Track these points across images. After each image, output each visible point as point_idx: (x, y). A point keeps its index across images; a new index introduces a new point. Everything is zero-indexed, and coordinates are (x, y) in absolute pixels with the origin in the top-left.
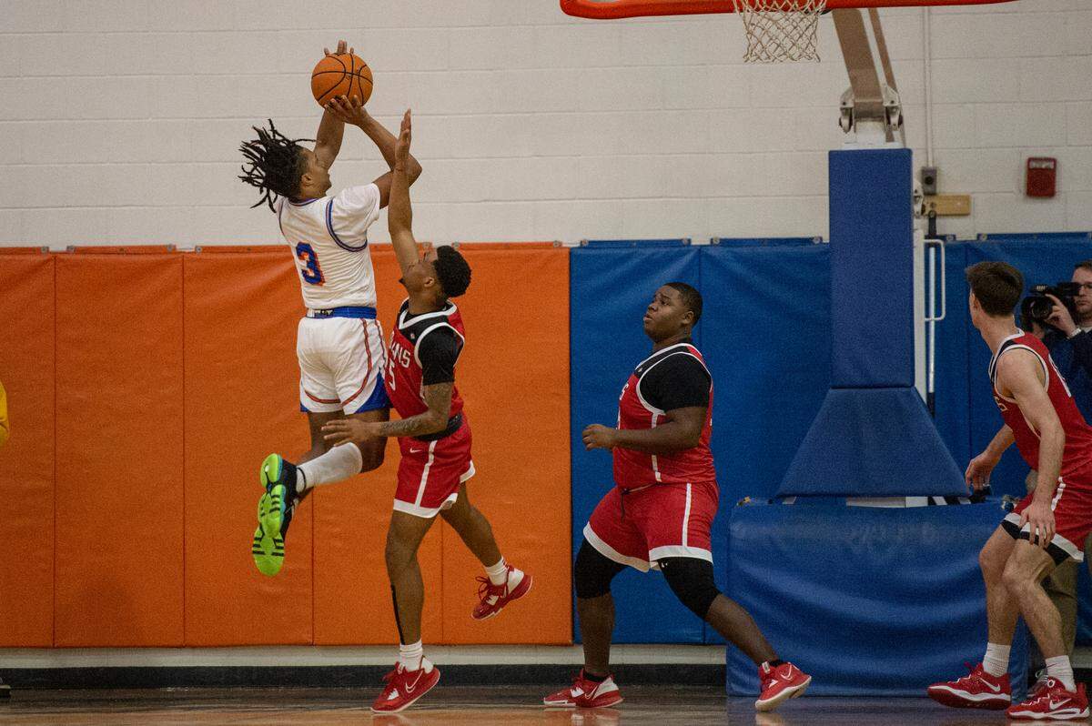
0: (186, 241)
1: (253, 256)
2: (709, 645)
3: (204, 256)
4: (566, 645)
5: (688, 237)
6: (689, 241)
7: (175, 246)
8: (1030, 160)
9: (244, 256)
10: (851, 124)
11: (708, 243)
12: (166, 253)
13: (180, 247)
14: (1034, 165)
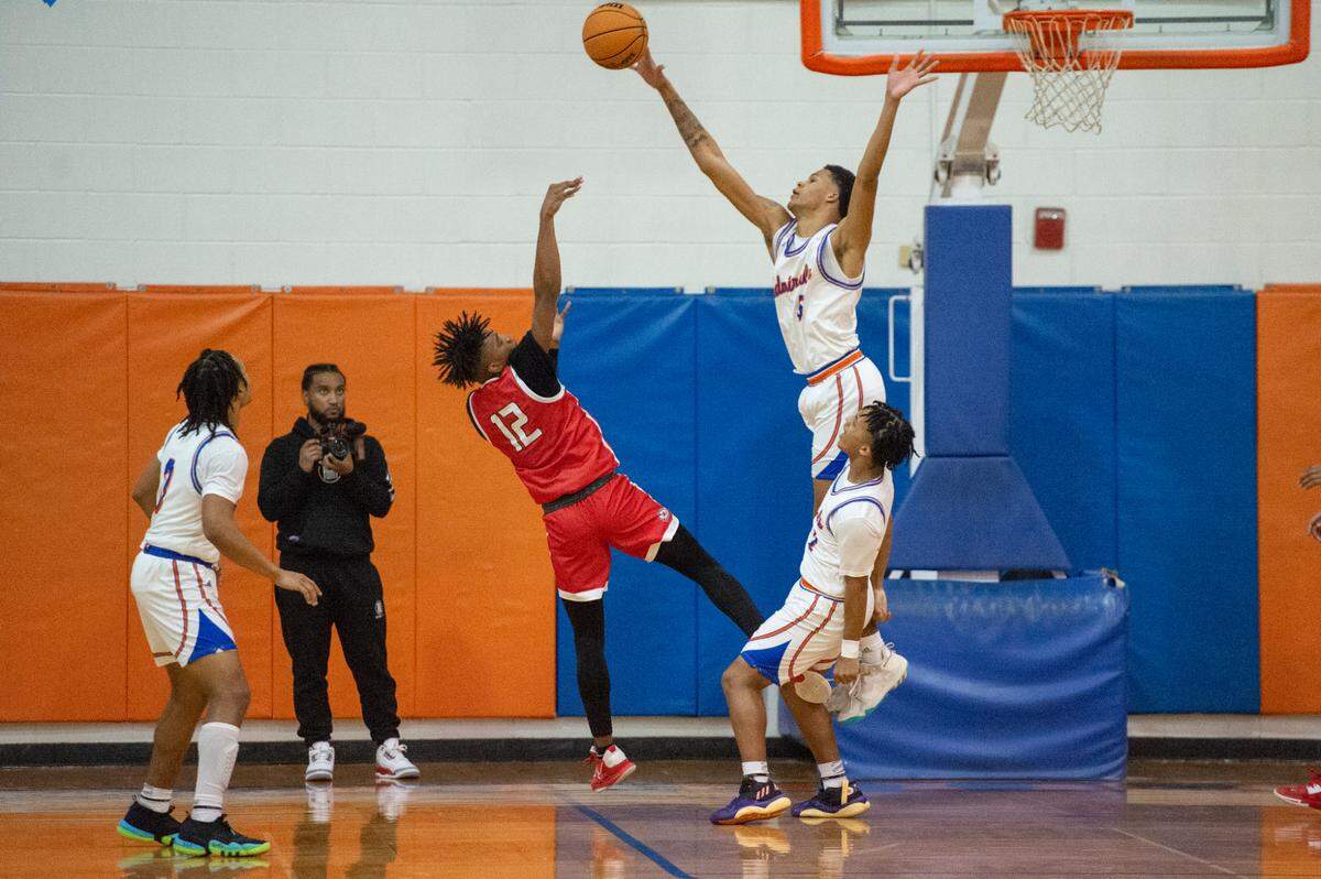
0: (128, 278)
1: (206, 297)
2: (702, 716)
3: (147, 296)
4: (550, 718)
5: (682, 285)
6: (682, 290)
7: (115, 285)
8: (1039, 211)
9: (191, 297)
10: (949, 177)
11: (702, 292)
12: (106, 291)
13: (120, 286)
14: (1044, 215)
